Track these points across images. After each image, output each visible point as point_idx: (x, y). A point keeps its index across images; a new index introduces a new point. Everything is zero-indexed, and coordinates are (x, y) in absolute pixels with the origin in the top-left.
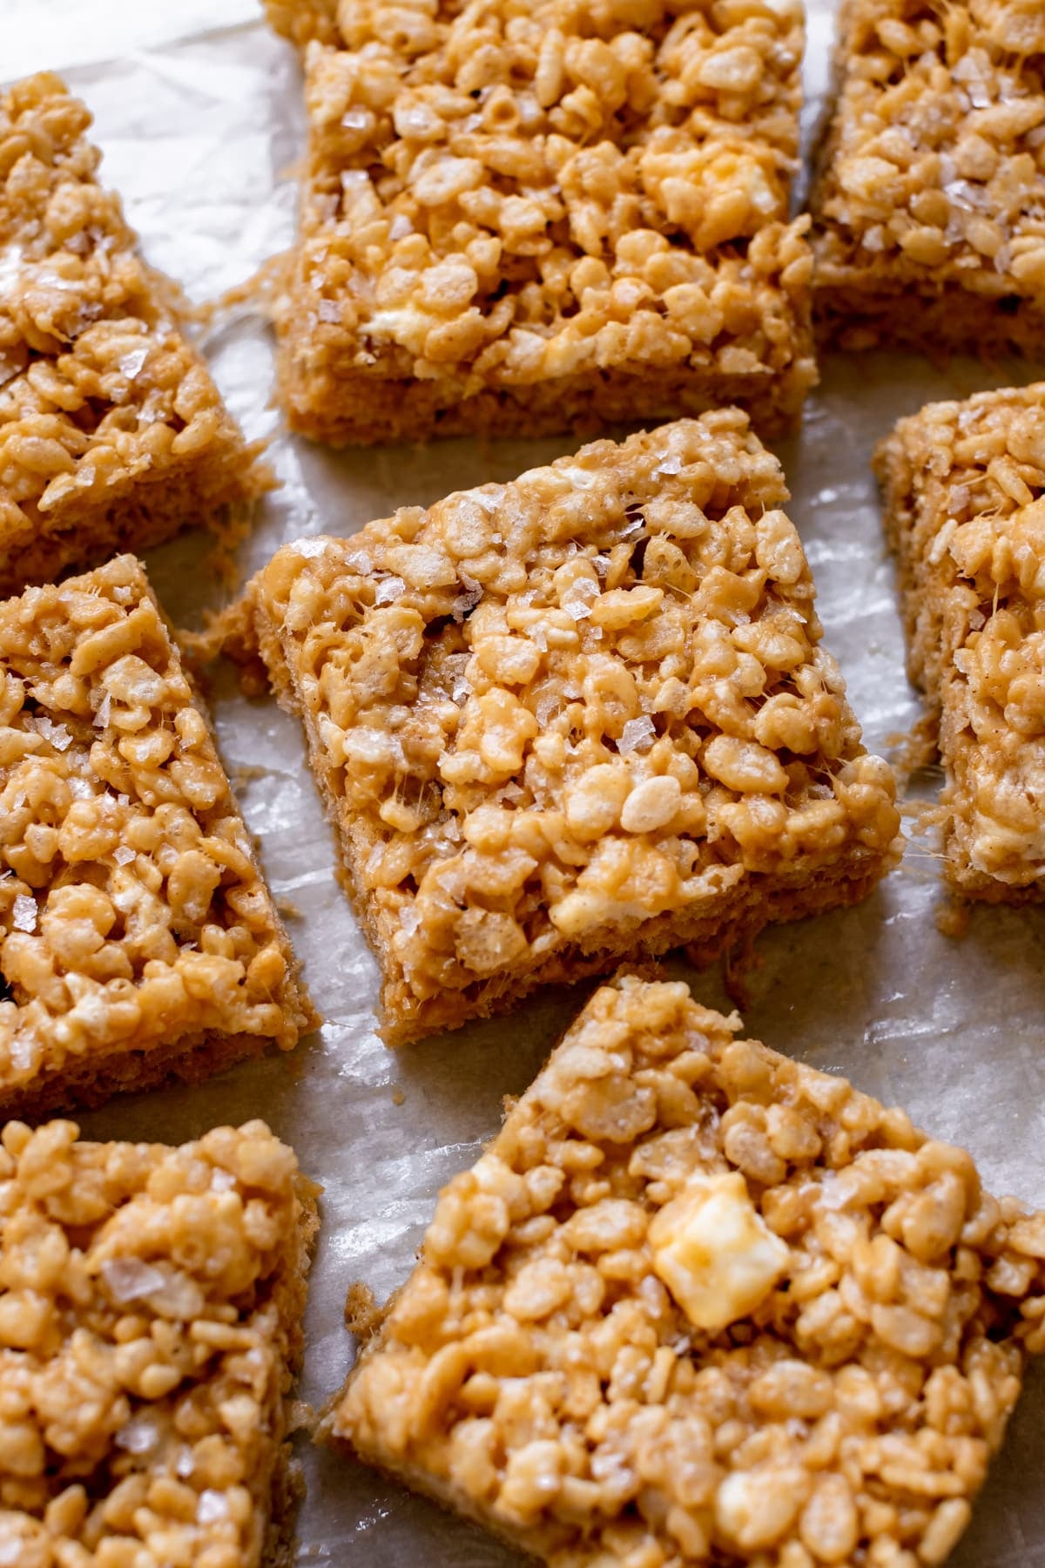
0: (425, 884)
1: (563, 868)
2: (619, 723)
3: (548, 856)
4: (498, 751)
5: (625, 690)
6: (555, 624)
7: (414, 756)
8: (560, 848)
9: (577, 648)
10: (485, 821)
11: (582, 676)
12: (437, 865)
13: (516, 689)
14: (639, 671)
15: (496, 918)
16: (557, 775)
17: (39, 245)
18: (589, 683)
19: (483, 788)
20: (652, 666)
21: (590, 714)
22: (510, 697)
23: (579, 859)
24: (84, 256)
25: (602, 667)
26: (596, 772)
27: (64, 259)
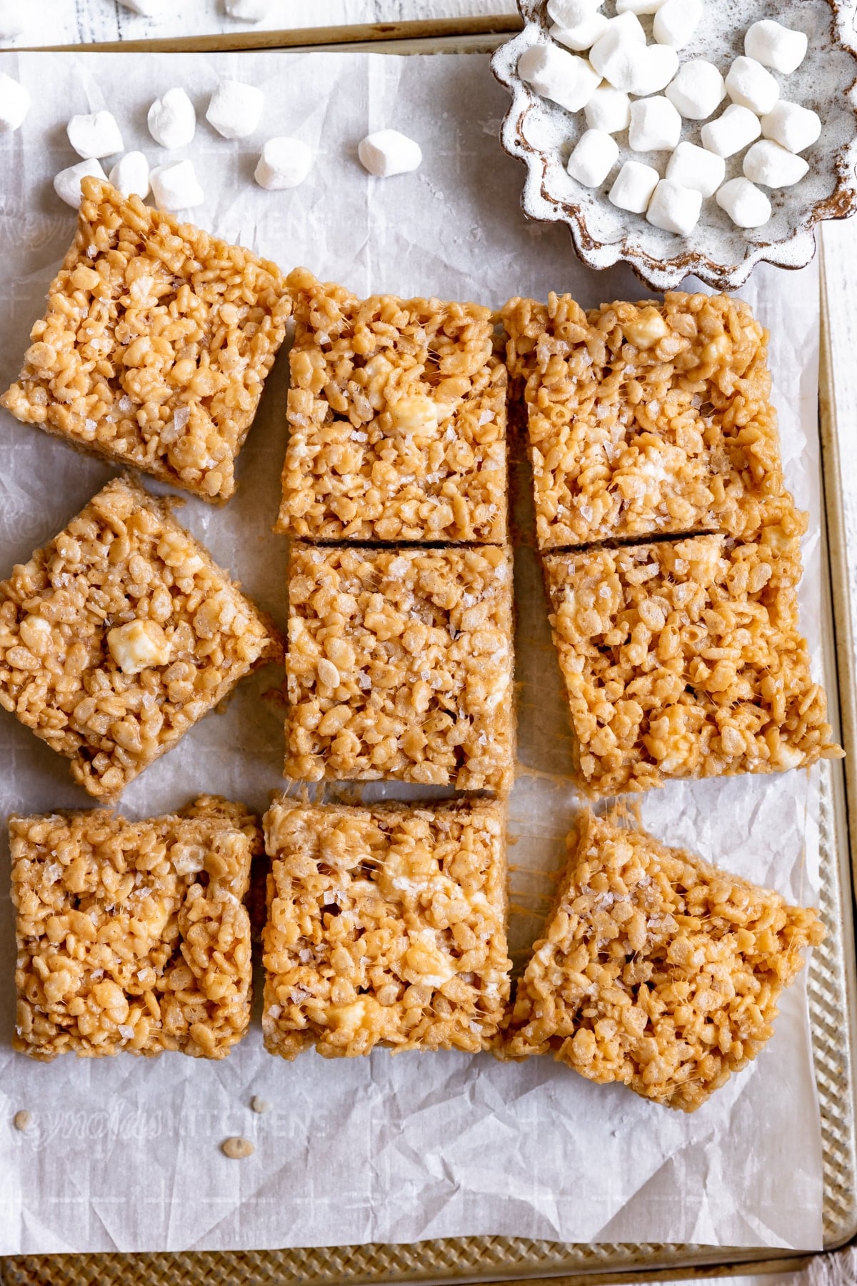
0: (333, 571)
1: (317, 629)
2: (371, 675)
3: (324, 624)
4: (374, 619)
5: (384, 683)
6: (424, 664)
7: (389, 584)
8: (324, 631)
9: (410, 670)
10: (347, 604)
11: (396, 666)
12: (338, 579)
13: (401, 636)
14: (392, 692)
15: (308, 595)
16: (357, 641)
17: (668, 490)
18: (392, 668)
19: (364, 608)
20: (393, 699)
21: (380, 664)
22: (398, 633)
23: (318, 638)
24: (657, 509)
25: (397, 677)
26: (353, 658)
27: (656, 499)
